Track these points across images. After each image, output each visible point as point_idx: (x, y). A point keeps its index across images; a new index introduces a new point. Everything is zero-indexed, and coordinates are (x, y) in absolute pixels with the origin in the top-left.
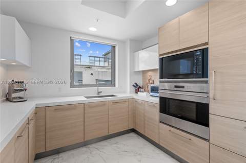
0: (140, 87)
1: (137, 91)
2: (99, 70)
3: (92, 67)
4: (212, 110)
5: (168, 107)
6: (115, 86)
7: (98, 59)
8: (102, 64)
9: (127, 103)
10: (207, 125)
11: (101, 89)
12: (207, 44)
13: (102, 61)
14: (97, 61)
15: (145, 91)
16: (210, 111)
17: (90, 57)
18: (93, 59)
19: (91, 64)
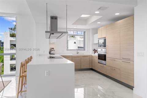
0: (96, 51)
1: (95, 52)
3: (76, 36)
4: (107, 56)
6: (85, 50)
9: (89, 57)
10: (106, 61)
12: (105, 37)
16: (106, 57)
19: (74, 34)
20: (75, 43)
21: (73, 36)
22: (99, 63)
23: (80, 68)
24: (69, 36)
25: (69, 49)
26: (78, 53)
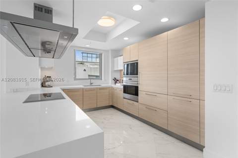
0: (117, 80)
1: (116, 83)
2: (91, 66)
3: (85, 63)
5: (126, 89)
6: (101, 79)
7: (91, 55)
8: (94, 60)
9: (108, 90)
11: (93, 81)
13: (94, 58)
14: (89, 57)
15: (120, 82)
17: (83, 53)
18: (86, 55)
19: (84, 61)
20: (85, 70)
21: (82, 63)
22: (124, 98)
23: (96, 107)
24: (76, 63)
25: (77, 78)
26: (91, 84)
